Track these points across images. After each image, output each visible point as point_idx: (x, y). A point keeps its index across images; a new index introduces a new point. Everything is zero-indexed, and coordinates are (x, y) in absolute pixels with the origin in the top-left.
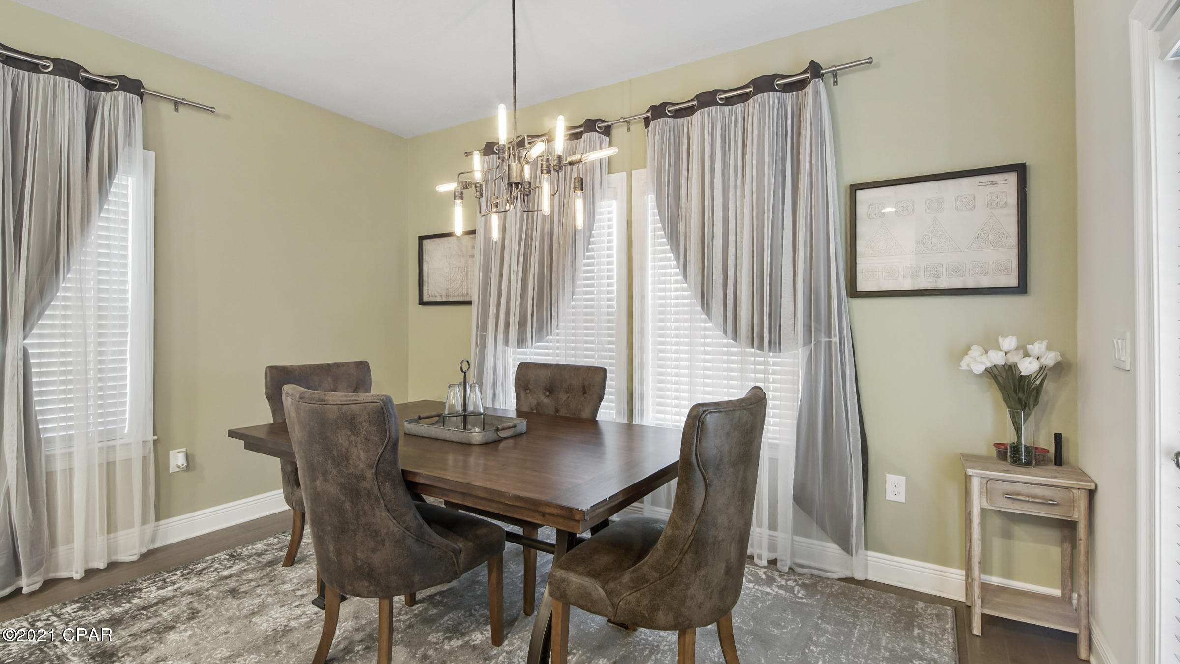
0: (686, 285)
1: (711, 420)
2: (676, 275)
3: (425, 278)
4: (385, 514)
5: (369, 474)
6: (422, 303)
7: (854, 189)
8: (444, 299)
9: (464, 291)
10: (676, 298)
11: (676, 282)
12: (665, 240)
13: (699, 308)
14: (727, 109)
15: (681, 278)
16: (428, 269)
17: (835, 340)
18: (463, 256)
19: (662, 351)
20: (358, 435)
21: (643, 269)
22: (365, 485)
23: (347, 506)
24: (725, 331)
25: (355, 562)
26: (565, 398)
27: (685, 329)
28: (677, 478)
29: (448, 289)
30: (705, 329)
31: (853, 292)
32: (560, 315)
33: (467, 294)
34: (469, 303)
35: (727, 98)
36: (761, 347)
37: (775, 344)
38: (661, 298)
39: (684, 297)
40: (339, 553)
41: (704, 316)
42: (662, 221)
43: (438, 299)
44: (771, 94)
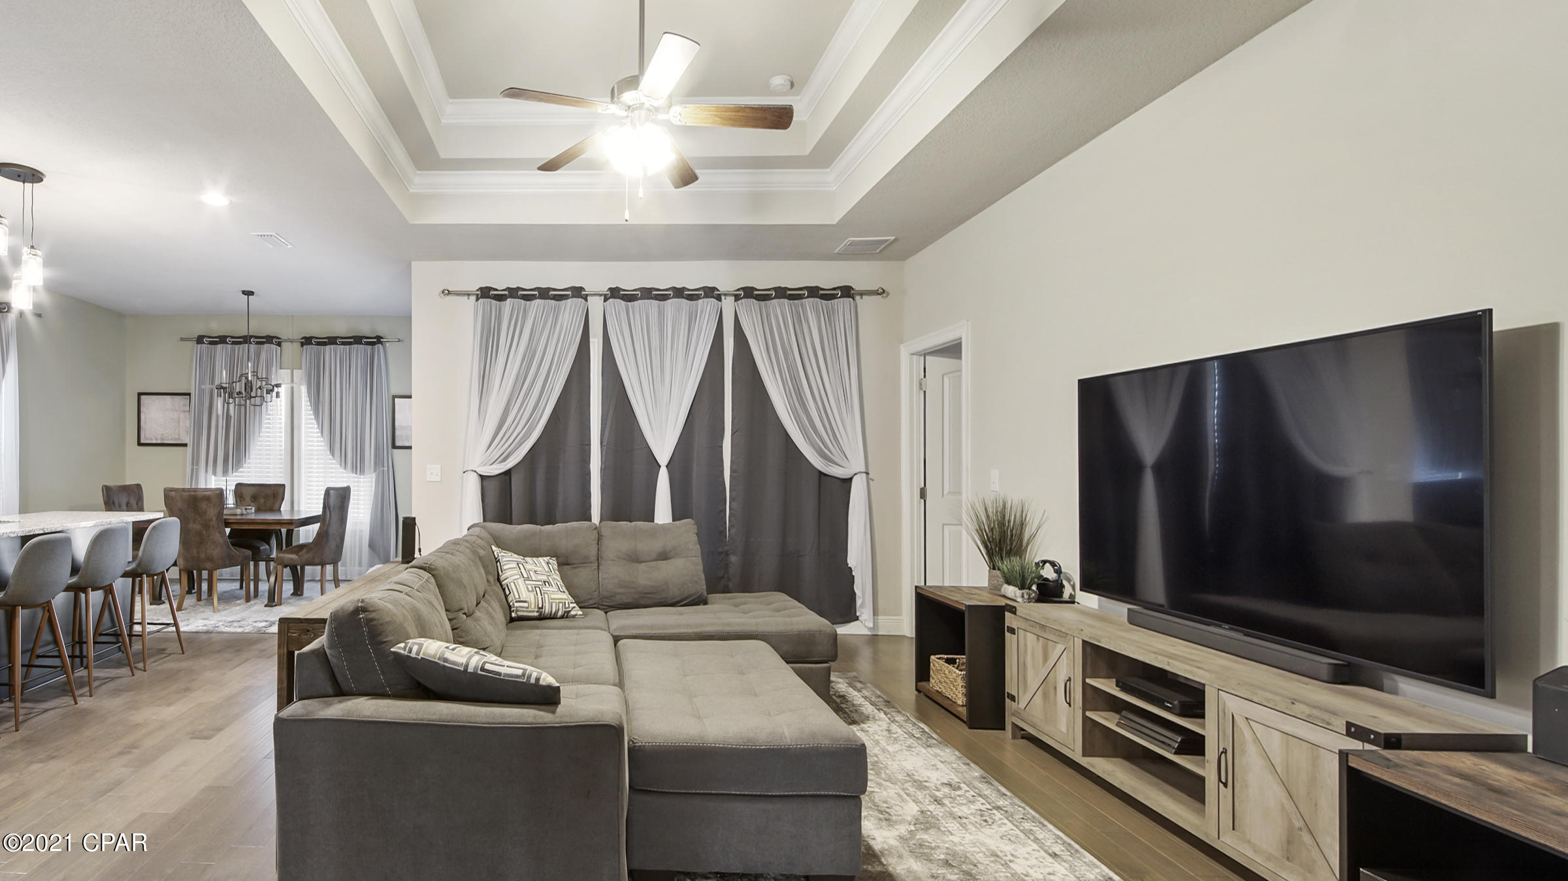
0: (322, 439)
1: (332, 492)
2: (317, 433)
3: (142, 425)
4: (218, 535)
5: (214, 519)
6: (140, 444)
7: (394, 397)
8: (159, 442)
9: (177, 436)
10: (317, 446)
11: (318, 437)
12: (312, 412)
13: (329, 452)
14: (342, 347)
15: (320, 434)
16: (145, 418)
17: (386, 469)
18: (176, 411)
19: (310, 477)
20: (211, 503)
21: (299, 428)
22: (212, 523)
23: (204, 532)
24: (341, 465)
25: (206, 555)
26: (263, 501)
27: (321, 463)
28: (319, 524)
29: (163, 434)
30: (332, 464)
31: (394, 447)
32: (251, 452)
33: (179, 439)
34: (186, 445)
35: (342, 342)
36: (356, 473)
37: (362, 472)
38: (309, 446)
39: (322, 446)
40: (198, 553)
41: (331, 457)
42: (310, 401)
43: (154, 442)
44: (361, 346)
